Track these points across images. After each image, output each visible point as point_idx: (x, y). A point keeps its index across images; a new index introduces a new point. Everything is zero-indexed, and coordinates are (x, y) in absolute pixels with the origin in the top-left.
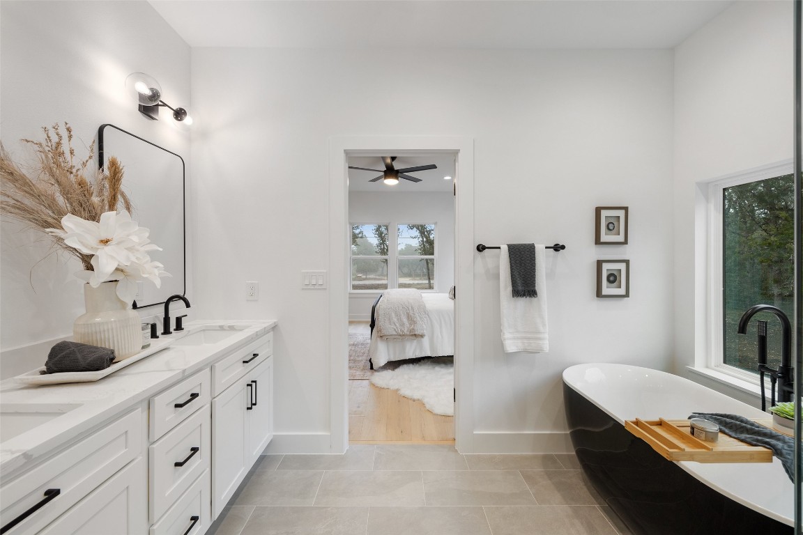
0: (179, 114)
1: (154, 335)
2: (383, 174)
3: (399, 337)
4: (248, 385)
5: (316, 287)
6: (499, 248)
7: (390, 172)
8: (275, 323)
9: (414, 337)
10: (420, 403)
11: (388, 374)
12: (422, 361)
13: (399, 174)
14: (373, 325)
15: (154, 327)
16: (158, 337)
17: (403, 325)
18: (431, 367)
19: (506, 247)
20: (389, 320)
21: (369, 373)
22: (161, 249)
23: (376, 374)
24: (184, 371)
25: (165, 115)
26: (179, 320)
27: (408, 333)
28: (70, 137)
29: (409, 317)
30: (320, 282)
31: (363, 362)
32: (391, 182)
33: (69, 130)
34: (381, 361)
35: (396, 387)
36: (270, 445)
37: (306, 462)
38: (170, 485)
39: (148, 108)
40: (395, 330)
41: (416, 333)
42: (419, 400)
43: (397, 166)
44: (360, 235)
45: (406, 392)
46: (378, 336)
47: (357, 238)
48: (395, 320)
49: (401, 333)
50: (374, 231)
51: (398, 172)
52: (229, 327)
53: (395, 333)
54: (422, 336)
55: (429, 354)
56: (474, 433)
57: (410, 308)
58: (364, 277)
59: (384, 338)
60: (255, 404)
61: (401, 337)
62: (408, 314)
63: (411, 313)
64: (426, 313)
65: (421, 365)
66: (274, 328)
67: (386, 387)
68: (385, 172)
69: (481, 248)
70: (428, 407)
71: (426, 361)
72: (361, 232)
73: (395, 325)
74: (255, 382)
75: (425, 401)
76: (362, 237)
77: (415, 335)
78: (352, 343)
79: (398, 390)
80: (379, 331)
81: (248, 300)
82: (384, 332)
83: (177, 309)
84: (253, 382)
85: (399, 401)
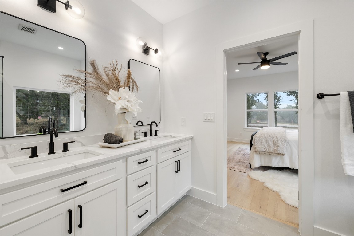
0: (156, 51)
1: (146, 136)
2: (260, 64)
3: (268, 153)
4: (176, 162)
5: (210, 121)
6: (339, 95)
7: (265, 62)
8: (192, 136)
9: (277, 155)
10: (277, 194)
11: (260, 172)
12: (285, 170)
13: (271, 62)
14: (251, 145)
15: (145, 133)
16: (147, 137)
17: (270, 146)
18: (290, 174)
19: (347, 94)
20: (261, 143)
21: (249, 170)
22: (142, 102)
23: (252, 171)
24: (141, 150)
25: (152, 52)
26: (156, 131)
27: (273, 152)
28: (117, 64)
29: (274, 142)
30: (212, 118)
31: (247, 164)
32: (265, 67)
33: (117, 62)
34: (256, 165)
35: (263, 181)
36: (189, 191)
37: (204, 204)
38: (135, 194)
39: (146, 51)
40: (264, 149)
41: (278, 152)
42: (277, 192)
43: (269, 58)
44: (257, 101)
45: (269, 185)
46: (254, 151)
47: (256, 102)
48: (265, 143)
49: (268, 151)
50: (265, 98)
51: (269, 61)
52: (174, 136)
53: (264, 151)
54: (283, 155)
55: (288, 166)
56: (315, 226)
57: (275, 137)
58: (261, 122)
59: (257, 152)
60: (179, 171)
61: (269, 153)
62: (274, 141)
63: (276, 140)
64: (287, 141)
65: (283, 172)
66: (192, 138)
67: (257, 179)
68: (261, 62)
69: (321, 96)
70: (282, 198)
71: (287, 170)
72: (258, 99)
73: (265, 146)
74: (179, 161)
75: (281, 194)
76: (258, 102)
77: (278, 153)
78: (243, 153)
79: (264, 183)
80: (255, 148)
81: (182, 126)
82: (257, 149)
83: (154, 128)
84: (178, 161)
85: (263, 189)
